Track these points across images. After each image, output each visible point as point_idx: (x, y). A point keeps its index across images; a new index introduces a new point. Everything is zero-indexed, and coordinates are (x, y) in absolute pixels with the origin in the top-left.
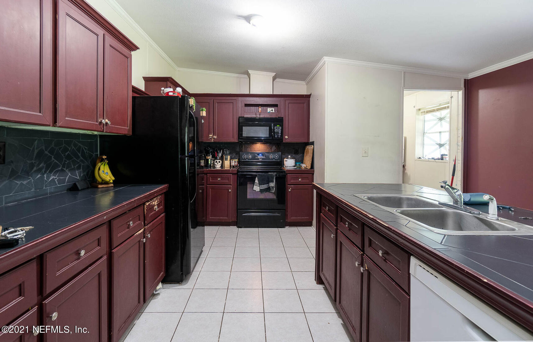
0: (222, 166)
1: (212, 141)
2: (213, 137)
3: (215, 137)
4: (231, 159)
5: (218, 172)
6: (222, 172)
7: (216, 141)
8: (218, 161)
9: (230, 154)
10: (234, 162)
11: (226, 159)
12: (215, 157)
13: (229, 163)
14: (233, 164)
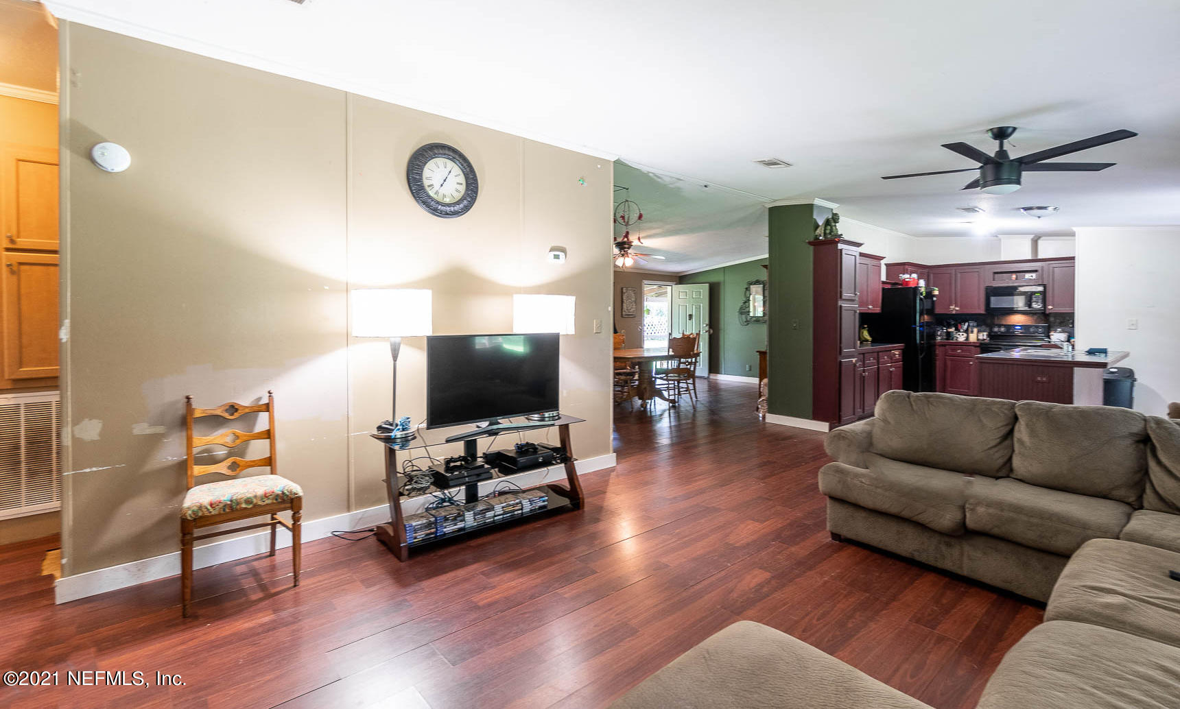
0: (967, 338)
1: (954, 312)
2: (954, 309)
3: (957, 309)
4: (979, 332)
5: (962, 344)
6: (966, 344)
7: (958, 313)
8: (961, 334)
9: (977, 326)
10: (984, 336)
11: (972, 332)
12: (957, 330)
13: (976, 335)
14: (981, 337)
